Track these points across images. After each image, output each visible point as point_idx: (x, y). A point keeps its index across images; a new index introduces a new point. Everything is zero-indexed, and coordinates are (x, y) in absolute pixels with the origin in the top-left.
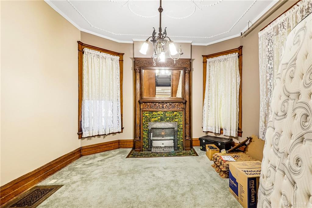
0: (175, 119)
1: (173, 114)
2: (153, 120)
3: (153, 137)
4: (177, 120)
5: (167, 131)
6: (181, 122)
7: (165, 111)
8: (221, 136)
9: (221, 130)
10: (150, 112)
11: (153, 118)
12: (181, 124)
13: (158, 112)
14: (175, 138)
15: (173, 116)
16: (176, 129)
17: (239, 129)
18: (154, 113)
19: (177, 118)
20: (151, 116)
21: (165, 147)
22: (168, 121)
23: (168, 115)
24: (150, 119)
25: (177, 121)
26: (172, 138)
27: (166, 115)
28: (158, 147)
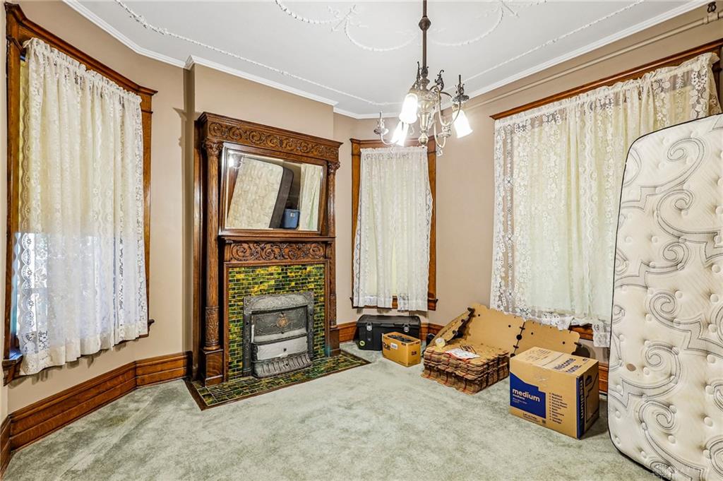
0: (309, 282)
1: (304, 271)
2: (256, 289)
3: (255, 335)
4: (312, 286)
5: (293, 314)
6: (321, 289)
7: (286, 266)
8: (393, 313)
9: (395, 299)
10: (248, 267)
11: (256, 283)
12: (321, 296)
13: (270, 269)
14: (309, 331)
15: (303, 277)
16: (310, 307)
17: (430, 295)
18: (258, 271)
19: (313, 280)
20: (250, 278)
21: (290, 356)
22: (292, 290)
23: (293, 274)
24: (248, 288)
25: (312, 289)
26: (303, 331)
27: (289, 274)
28: (273, 359)
